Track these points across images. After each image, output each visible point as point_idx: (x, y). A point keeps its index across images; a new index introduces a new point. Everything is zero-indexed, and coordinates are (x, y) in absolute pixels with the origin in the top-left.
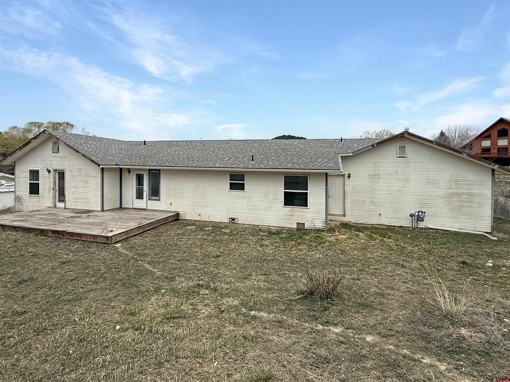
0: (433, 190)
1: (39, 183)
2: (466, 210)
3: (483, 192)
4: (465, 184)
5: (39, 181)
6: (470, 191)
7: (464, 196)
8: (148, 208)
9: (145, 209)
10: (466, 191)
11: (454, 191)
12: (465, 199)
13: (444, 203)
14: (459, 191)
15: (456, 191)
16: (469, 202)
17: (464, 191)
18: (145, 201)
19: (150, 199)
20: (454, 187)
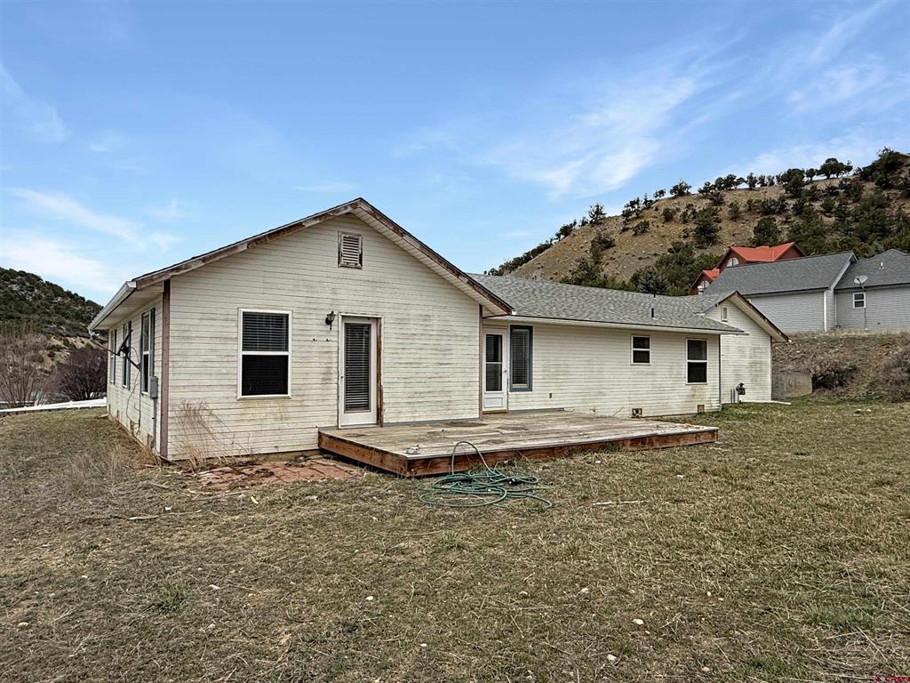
0: (743, 359)
1: (287, 357)
2: (759, 380)
4: (758, 352)
5: (287, 349)
6: (761, 360)
7: (758, 365)
8: (511, 409)
9: (504, 412)
12: (758, 368)
13: (748, 373)
15: (754, 360)
17: (758, 360)
18: (506, 394)
19: (512, 390)
20: (753, 355)
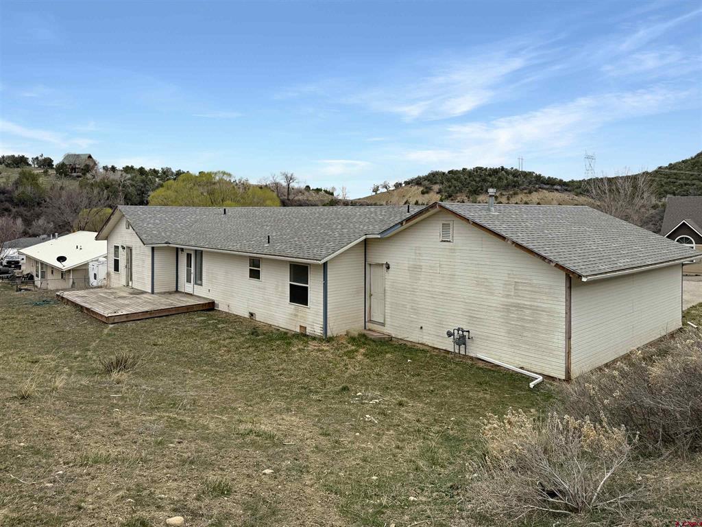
0: (485, 297)
2: (529, 335)
3: (554, 306)
4: (529, 291)
6: (535, 304)
7: (528, 312)
8: (194, 294)
10: (529, 303)
11: (512, 301)
12: (527, 316)
13: (500, 320)
14: (519, 302)
15: (515, 301)
16: (534, 322)
17: (526, 303)
18: (192, 285)
19: (195, 283)
20: (512, 294)
